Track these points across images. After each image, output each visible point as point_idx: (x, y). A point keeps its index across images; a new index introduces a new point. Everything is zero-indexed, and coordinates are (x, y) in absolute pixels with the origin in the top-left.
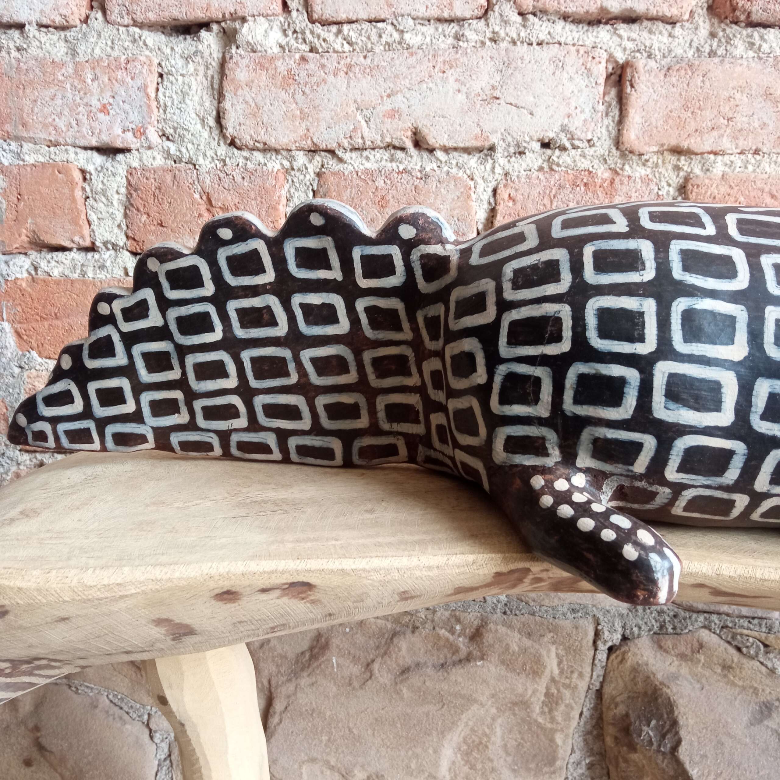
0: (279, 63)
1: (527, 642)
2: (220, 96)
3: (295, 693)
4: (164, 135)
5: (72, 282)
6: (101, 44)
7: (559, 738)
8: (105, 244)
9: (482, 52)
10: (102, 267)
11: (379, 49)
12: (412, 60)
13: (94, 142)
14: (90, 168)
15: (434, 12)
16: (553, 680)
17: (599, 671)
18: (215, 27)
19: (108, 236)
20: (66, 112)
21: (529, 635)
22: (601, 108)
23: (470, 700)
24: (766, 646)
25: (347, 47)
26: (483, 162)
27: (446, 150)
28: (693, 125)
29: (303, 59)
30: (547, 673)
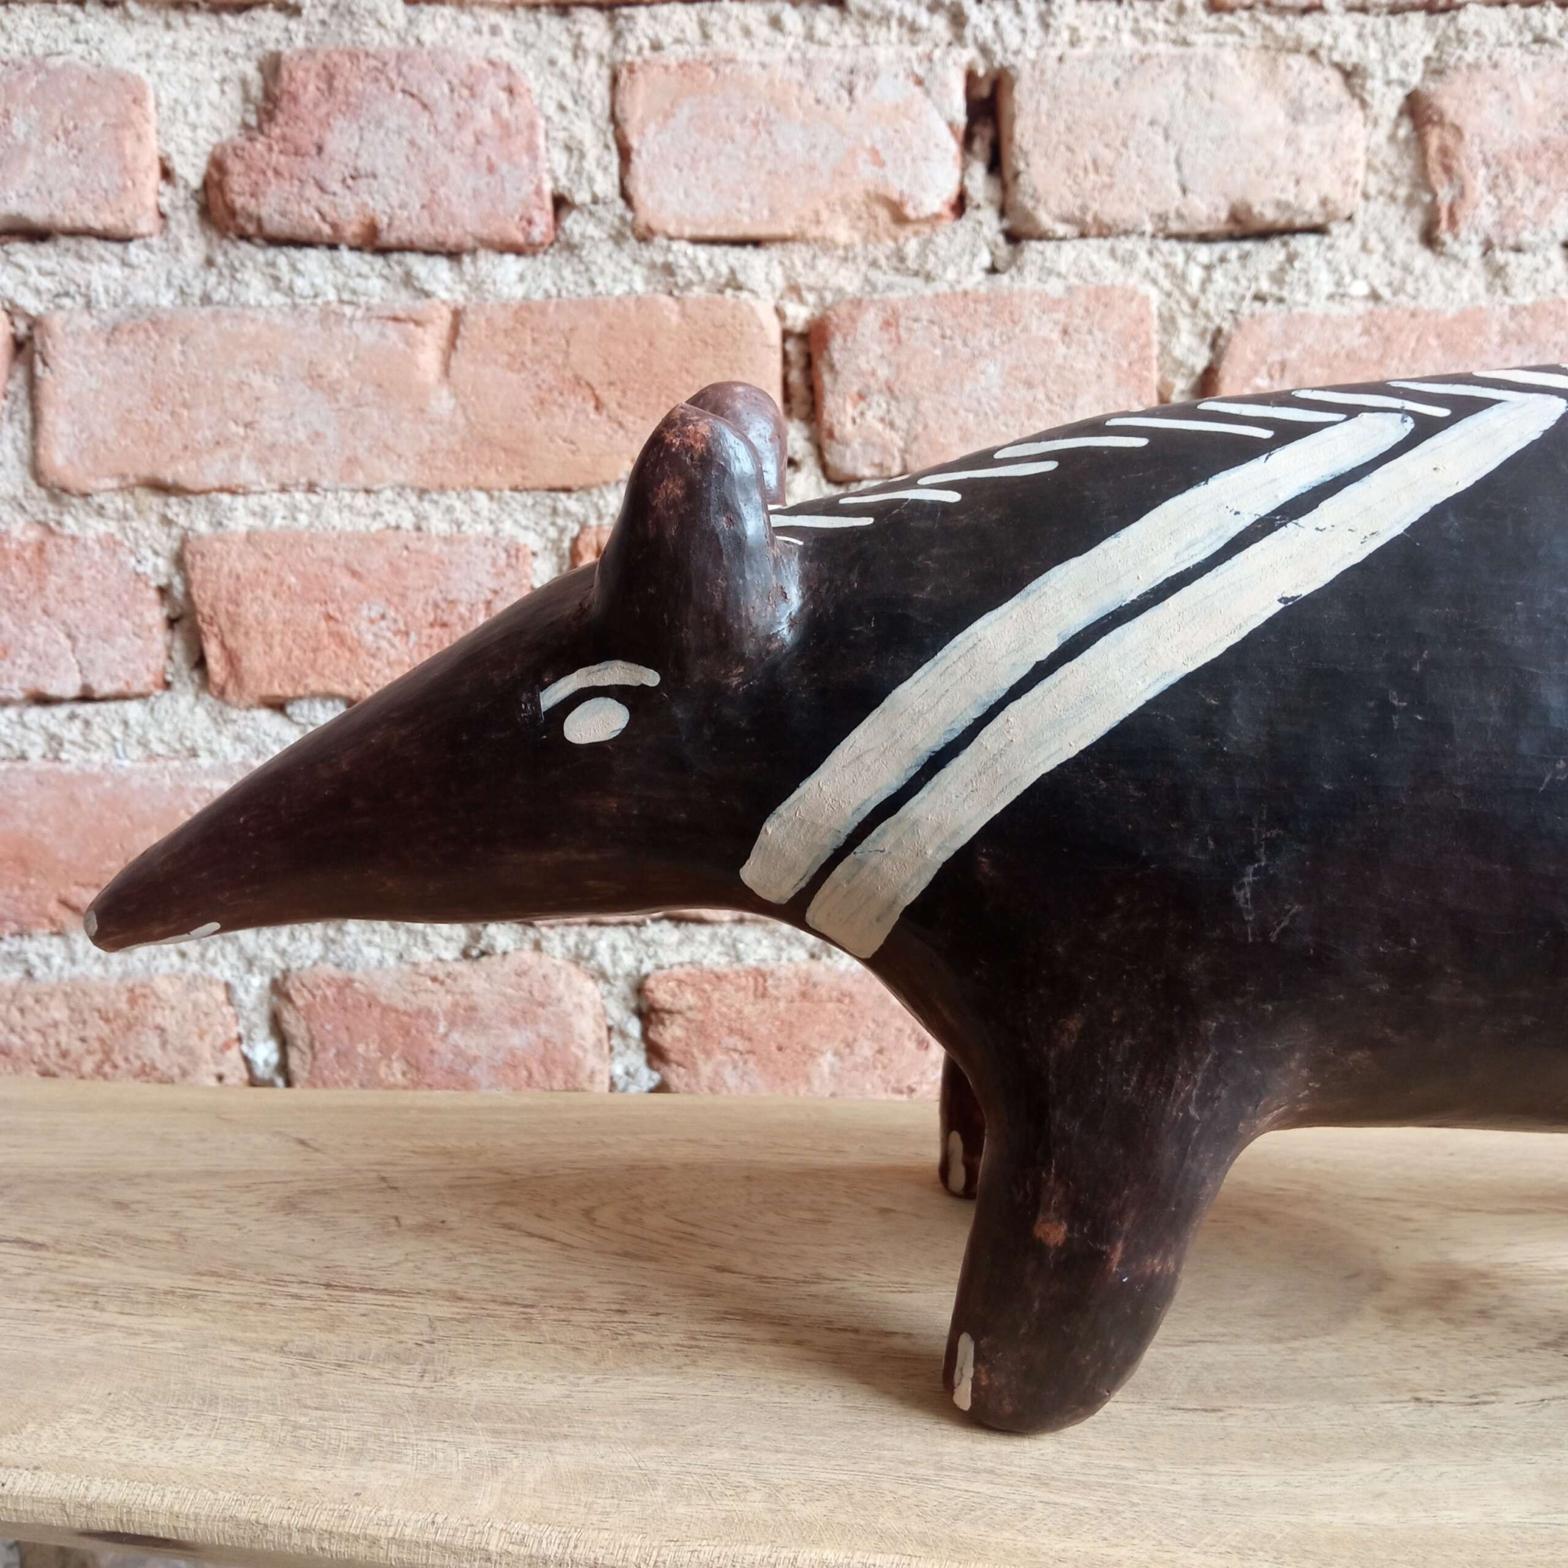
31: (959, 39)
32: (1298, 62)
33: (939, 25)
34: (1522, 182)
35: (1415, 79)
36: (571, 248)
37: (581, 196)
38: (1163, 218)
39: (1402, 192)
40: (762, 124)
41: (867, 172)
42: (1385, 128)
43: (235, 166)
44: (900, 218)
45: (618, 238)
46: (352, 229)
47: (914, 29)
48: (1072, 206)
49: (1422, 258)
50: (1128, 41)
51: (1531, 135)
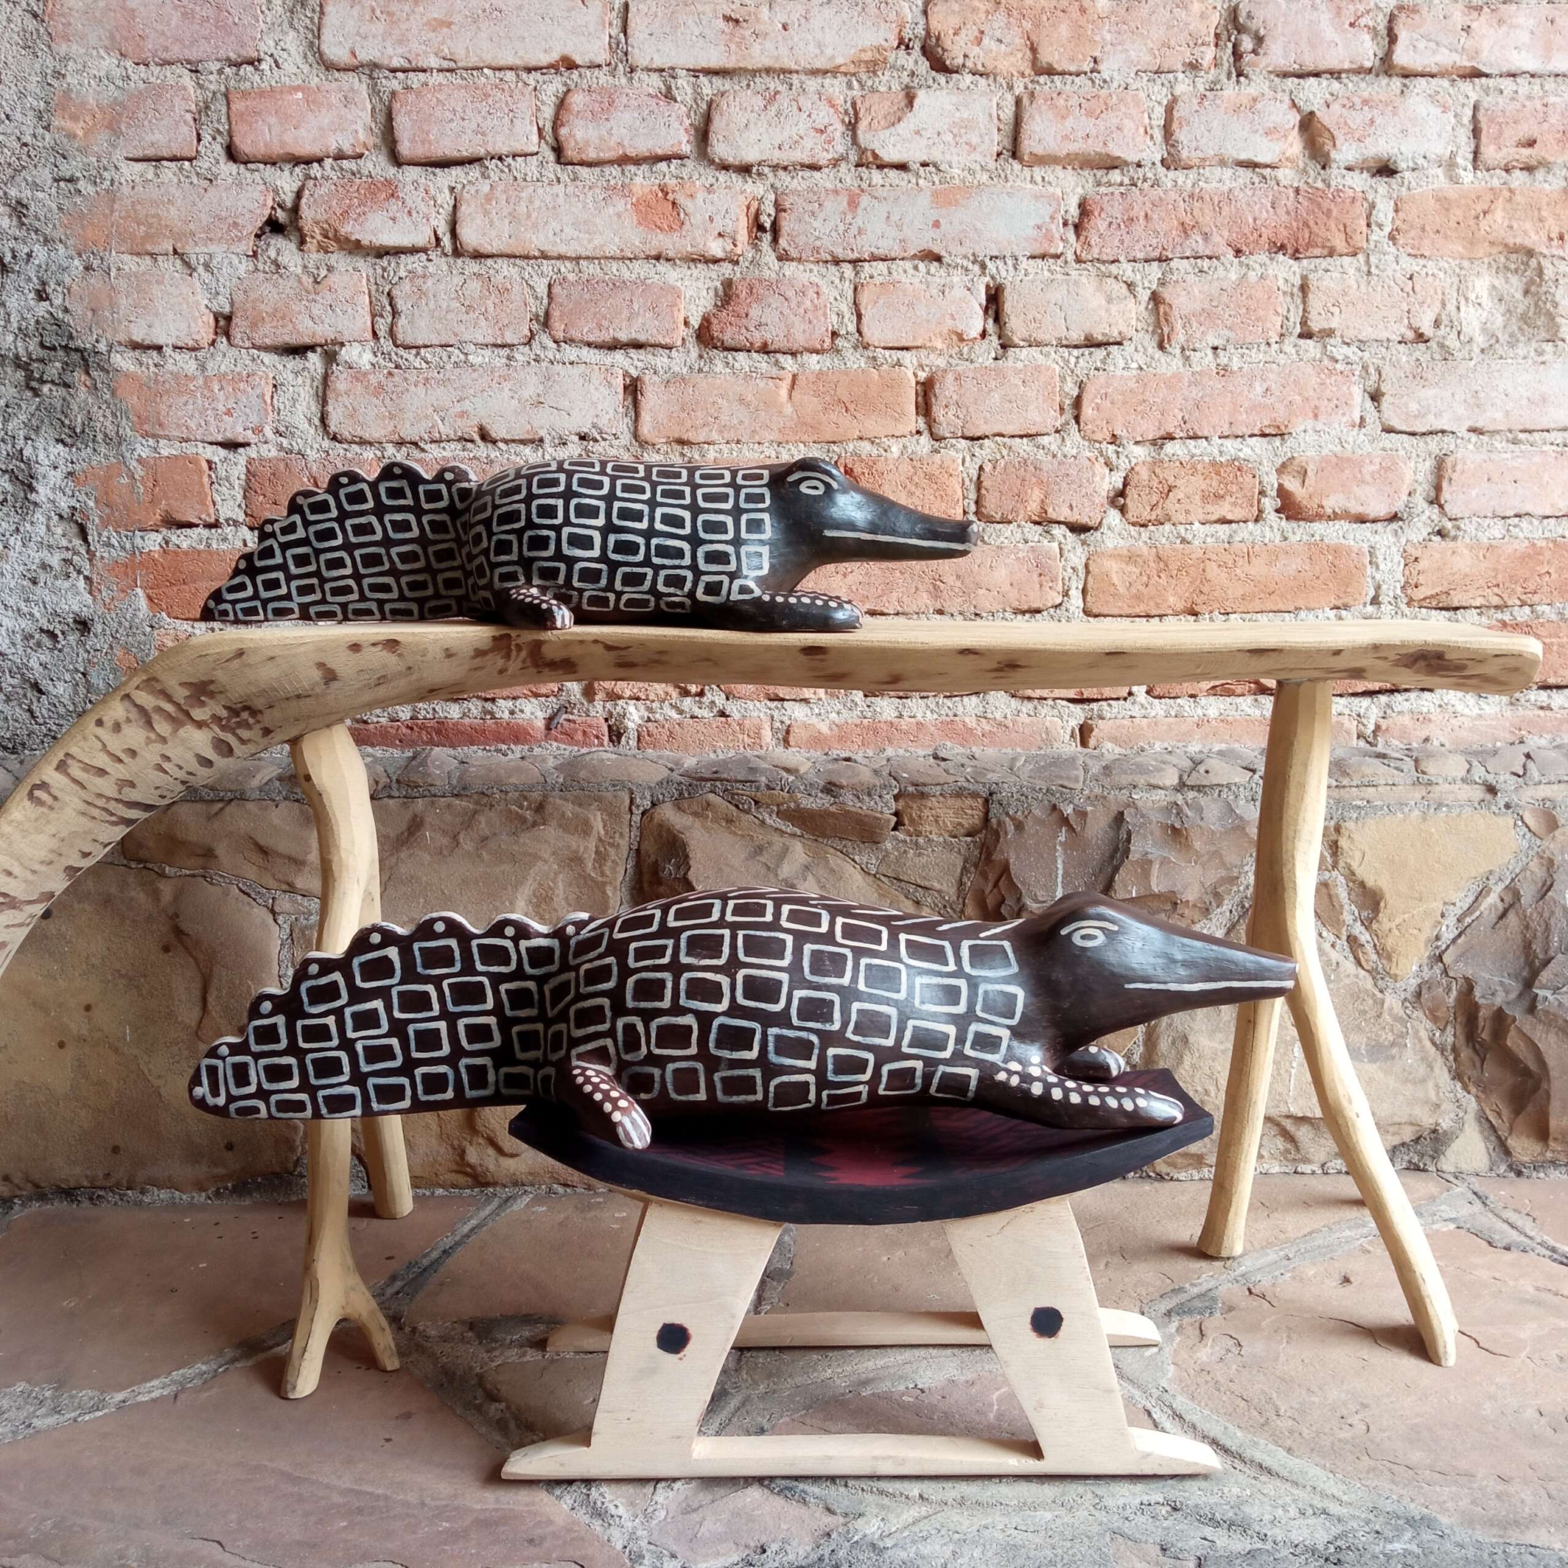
0: (371, 377)
1: (578, 809)
2: (323, 401)
3: (397, 864)
4: (278, 432)
5: (199, 552)
6: (227, 361)
7: (609, 891)
8: (227, 520)
9: (528, 369)
10: (225, 540)
11: (449, 366)
12: (475, 375)
13: (220, 439)
14: (216, 459)
15: (490, 340)
16: (600, 840)
17: (635, 832)
18: (319, 349)
19: (230, 514)
20: (197, 415)
21: (580, 805)
22: (621, 410)
23: (536, 857)
24: (756, 802)
25: (424, 365)
26: (536, 451)
27: (506, 442)
28: (688, 424)
29: (390, 374)
30: (595, 832)
31: (984, 274)
32: (1109, 281)
33: (976, 269)
34: (1195, 325)
35: (1154, 287)
36: (838, 351)
37: (843, 332)
38: (1060, 339)
39: (1151, 329)
40: (910, 305)
41: (949, 323)
42: (1144, 305)
43: (714, 321)
44: (961, 338)
45: (855, 348)
46: (757, 345)
47: (967, 270)
48: (1026, 335)
49: (1158, 354)
50: (1046, 273)
51: (1198, 307)
